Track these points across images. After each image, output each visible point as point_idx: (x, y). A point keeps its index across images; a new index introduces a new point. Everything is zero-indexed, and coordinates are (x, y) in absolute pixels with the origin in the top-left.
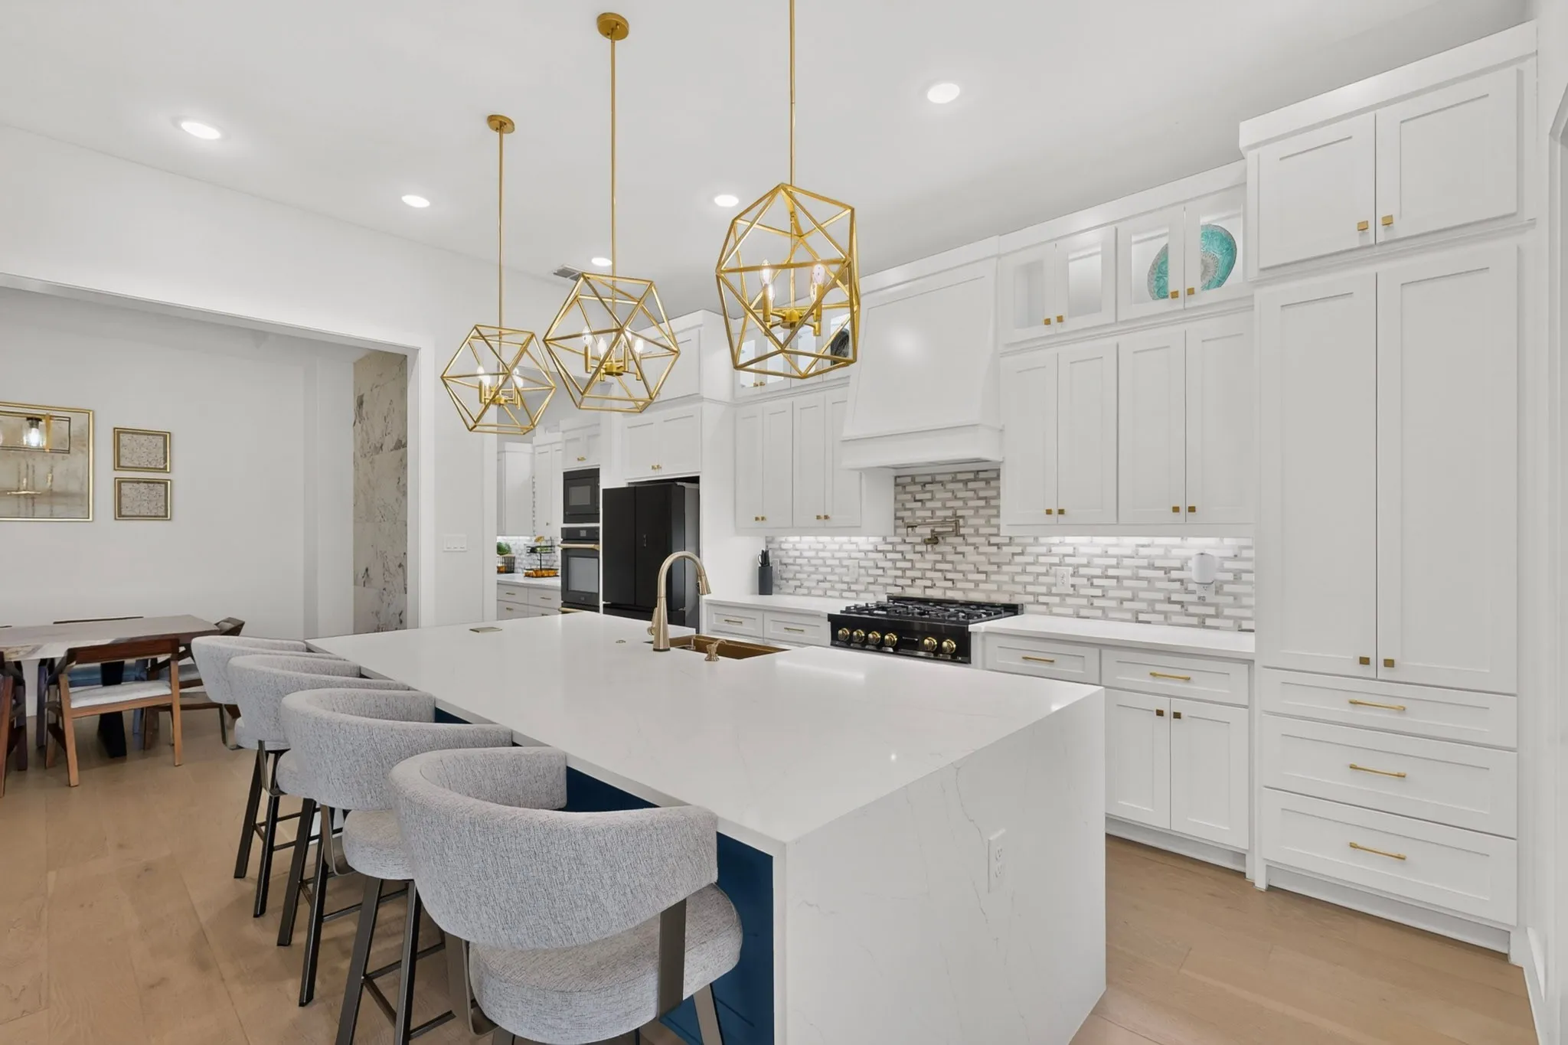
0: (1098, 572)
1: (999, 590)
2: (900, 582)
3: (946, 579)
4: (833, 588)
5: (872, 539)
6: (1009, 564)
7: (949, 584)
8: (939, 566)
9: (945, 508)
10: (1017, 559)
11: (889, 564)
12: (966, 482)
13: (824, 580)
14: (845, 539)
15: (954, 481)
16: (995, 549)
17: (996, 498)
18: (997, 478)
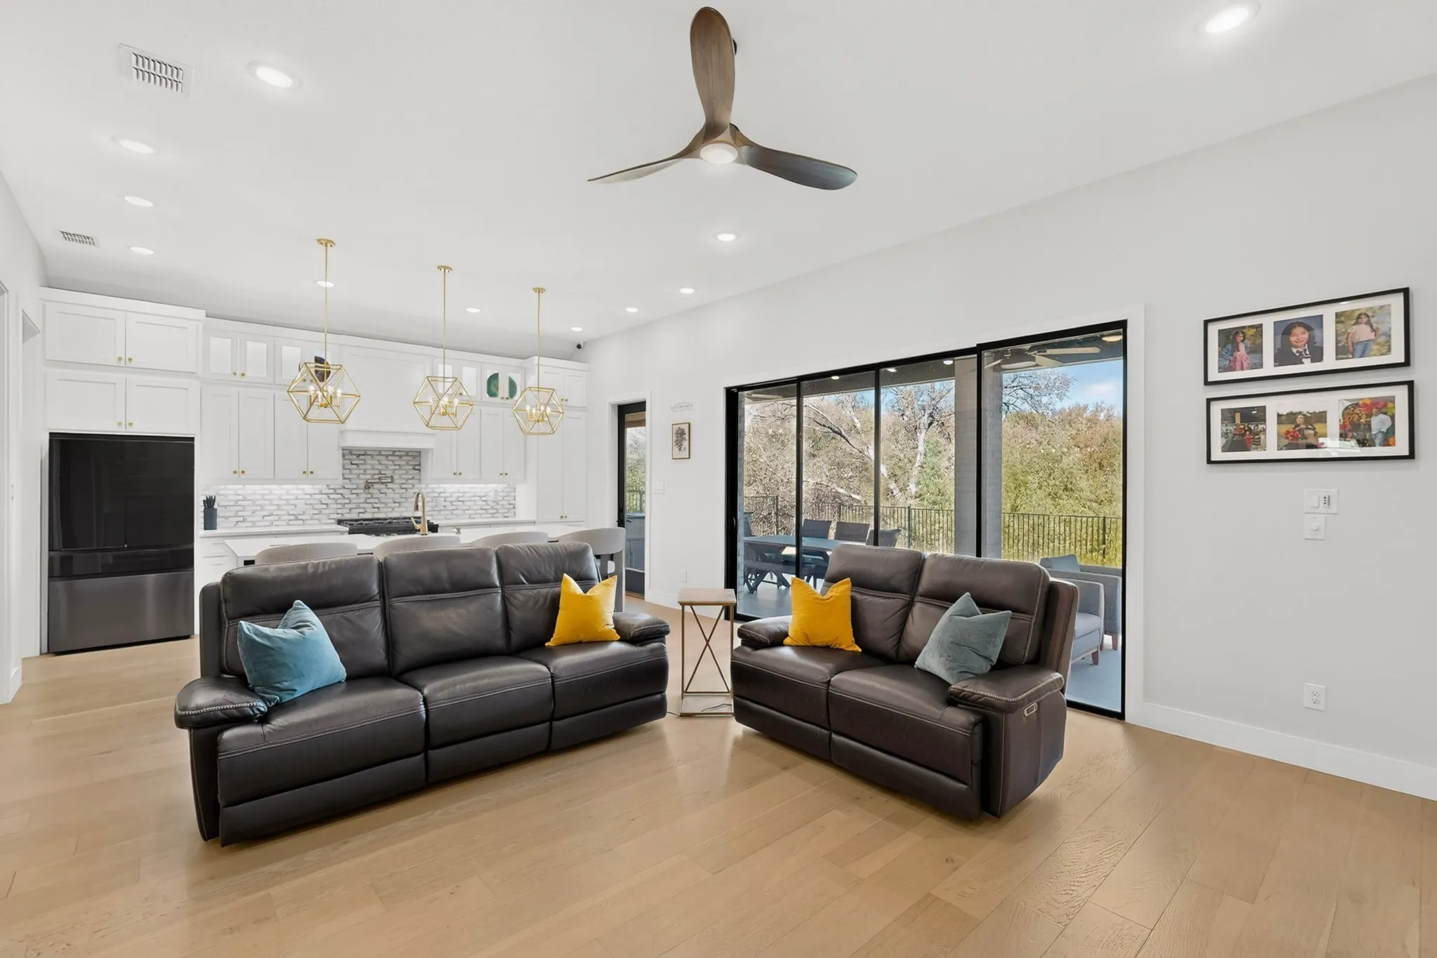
3: (374, 507)
5: (318, 487)
7: (376, 510)
8: (370, 501)
11: (332, 501)
17: (420, 465)
18: (420, 456)
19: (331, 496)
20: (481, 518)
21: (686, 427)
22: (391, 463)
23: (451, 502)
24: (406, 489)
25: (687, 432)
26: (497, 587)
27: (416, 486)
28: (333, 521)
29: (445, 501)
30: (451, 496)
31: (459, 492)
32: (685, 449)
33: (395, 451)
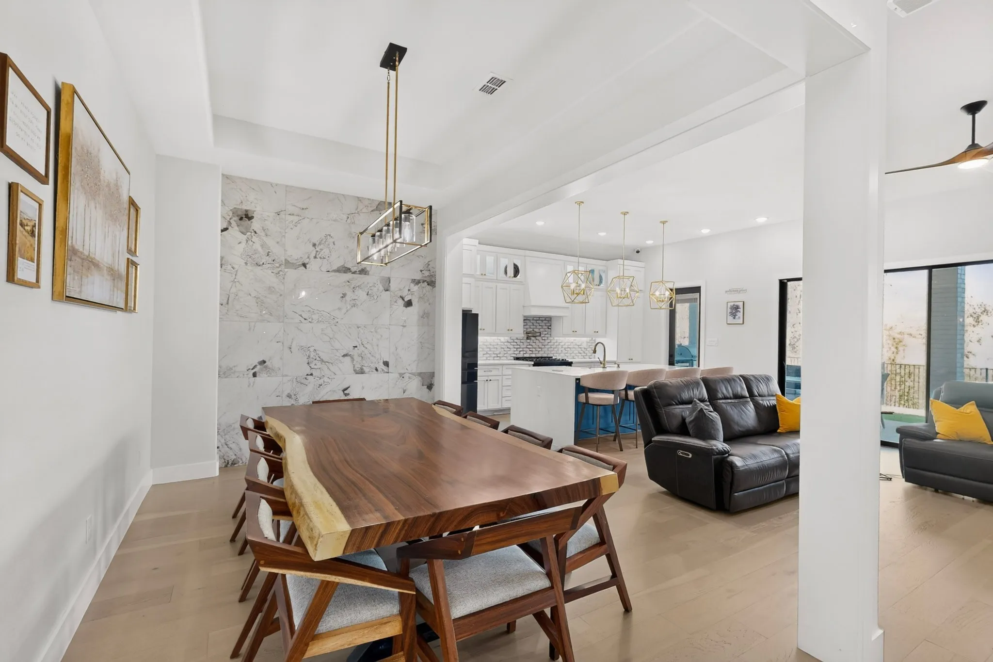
0: (567, 347)
1: (544, 353)
2: (516, 352)
3: (530, 351)
4: (490, 357)
5: (506, 338)
6: (547, 345)
7: (531, 352)
8: (529, 347)
9: (530, 328)
10: (549, 344)
11: (512, 347)
12: (542, 321)
13: (487, 353)
14: (496, 338)
15: (533, 320)
16: (544, 341)
17: (550, 326)
18: (551, 320)
19: (512, 344)
20: (578, 358)
21: (741, 304)
22: (538, 324)
23: (565, 349)
24: (545, 340)
25: (741, 307)
26: (747, 398)
27: (549, 338)
28: (512, 358)
29: (562, 348)
30: (565, 345)
31: (568, 342)
32: (739, 317)
33: (539, 318)
